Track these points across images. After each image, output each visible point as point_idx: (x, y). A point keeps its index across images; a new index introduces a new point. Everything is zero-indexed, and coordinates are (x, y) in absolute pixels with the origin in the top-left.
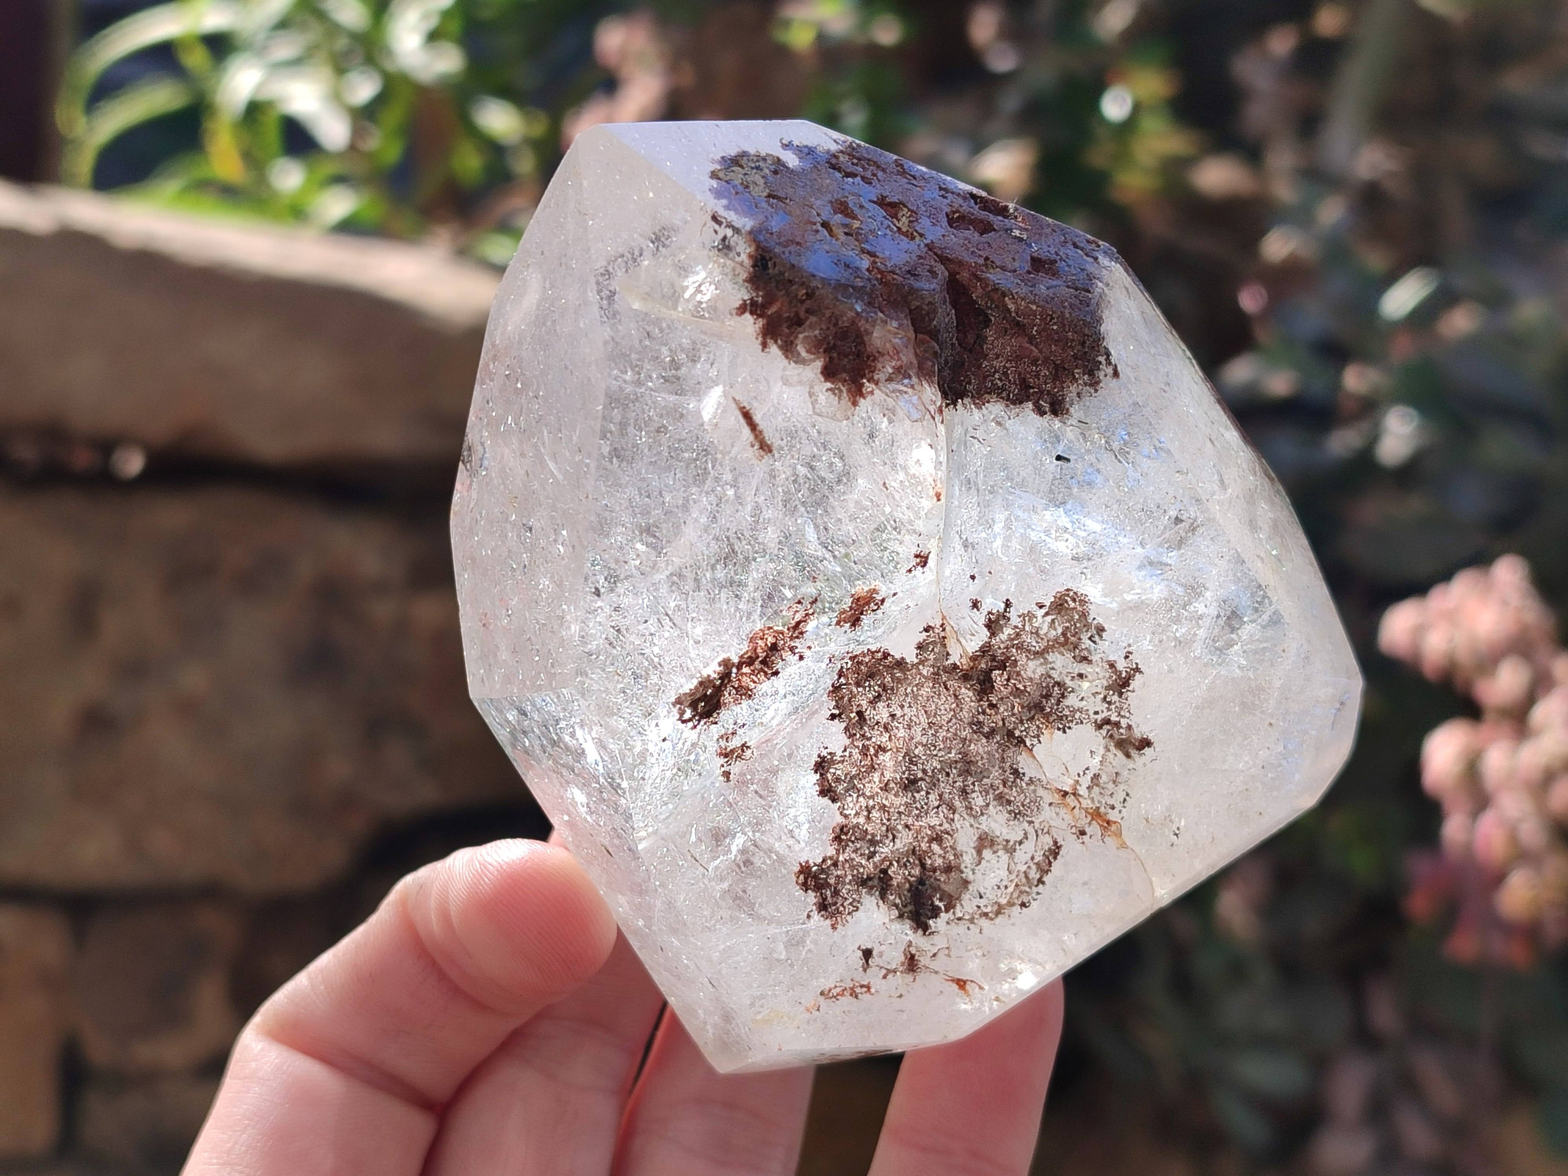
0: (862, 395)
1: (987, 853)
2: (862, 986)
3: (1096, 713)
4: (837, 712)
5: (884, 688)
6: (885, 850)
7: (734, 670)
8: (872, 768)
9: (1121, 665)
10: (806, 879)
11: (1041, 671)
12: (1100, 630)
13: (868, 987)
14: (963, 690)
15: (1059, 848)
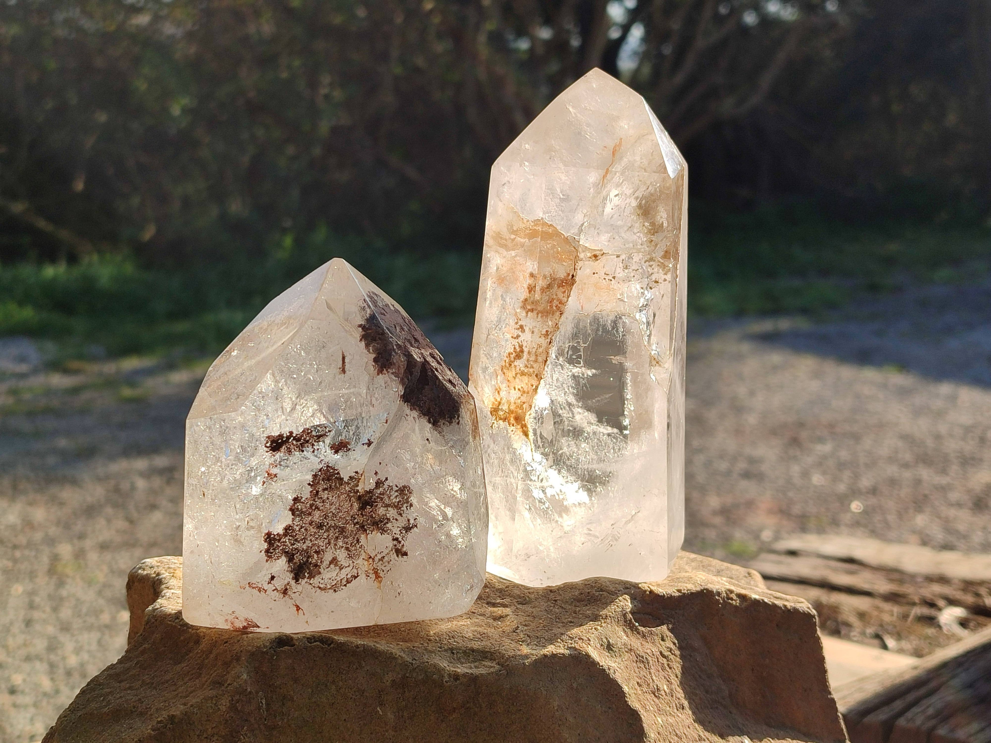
0: (382, 373)
1: (332, 566)
2: (264, 589)
3: (395, 534)
4: (312, 483)
5: (330, 487)
6: (298, 545)
7: (292, 438)
8: (310, 514)
9: (412, 521)
10: (267, 538)
11: (384, 513)
12: (411, 505)
13: (266, 591)
14: (356, 504)
15: (358, 576)
